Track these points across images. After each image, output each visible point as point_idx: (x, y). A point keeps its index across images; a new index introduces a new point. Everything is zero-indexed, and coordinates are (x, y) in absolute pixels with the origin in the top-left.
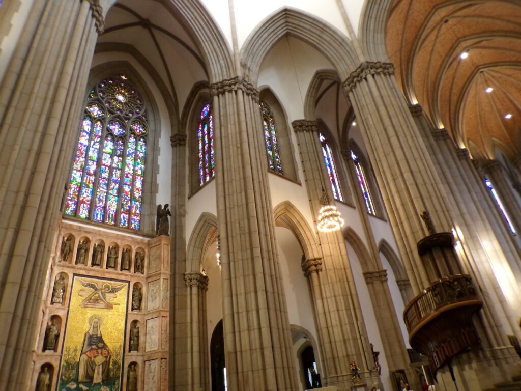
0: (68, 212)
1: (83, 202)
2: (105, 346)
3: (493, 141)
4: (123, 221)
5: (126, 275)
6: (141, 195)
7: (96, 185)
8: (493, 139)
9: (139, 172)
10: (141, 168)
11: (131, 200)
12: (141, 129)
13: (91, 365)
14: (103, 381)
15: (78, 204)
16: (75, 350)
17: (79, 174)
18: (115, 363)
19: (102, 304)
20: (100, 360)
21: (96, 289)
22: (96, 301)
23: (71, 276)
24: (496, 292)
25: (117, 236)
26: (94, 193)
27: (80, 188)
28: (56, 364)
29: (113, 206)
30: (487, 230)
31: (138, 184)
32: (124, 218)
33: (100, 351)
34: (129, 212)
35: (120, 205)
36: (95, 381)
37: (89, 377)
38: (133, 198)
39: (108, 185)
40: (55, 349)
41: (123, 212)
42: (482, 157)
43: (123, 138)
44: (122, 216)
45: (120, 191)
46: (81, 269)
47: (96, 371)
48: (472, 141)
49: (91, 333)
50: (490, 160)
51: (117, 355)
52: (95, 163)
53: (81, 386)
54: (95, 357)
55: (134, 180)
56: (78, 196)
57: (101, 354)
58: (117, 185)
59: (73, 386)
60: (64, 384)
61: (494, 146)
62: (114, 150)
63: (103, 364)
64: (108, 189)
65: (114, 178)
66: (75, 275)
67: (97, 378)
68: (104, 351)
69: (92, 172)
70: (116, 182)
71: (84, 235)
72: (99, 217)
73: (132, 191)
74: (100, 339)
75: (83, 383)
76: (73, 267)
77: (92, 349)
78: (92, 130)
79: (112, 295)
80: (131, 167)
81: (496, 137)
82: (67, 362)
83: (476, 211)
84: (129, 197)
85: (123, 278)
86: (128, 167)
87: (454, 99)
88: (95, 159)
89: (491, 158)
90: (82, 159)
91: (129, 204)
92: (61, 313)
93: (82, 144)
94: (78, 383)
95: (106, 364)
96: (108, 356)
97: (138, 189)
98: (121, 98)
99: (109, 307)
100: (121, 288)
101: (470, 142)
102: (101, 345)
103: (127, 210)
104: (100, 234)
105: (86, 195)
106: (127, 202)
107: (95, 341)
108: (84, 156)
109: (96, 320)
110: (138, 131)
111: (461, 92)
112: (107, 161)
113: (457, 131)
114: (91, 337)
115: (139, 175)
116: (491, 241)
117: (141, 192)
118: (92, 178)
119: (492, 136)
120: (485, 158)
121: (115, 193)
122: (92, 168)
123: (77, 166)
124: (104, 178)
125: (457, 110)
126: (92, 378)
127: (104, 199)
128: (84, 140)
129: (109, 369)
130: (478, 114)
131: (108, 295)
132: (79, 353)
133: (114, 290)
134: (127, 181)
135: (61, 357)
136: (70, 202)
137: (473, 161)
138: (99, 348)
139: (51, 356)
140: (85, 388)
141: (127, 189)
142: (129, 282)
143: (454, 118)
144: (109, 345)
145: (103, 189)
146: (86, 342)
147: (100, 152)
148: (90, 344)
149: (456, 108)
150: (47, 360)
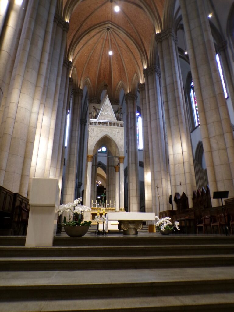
3: (87, 80)
8: (88, 79)
24: (26, 146)
30: (53, 110)
42: (76, 84)
48: (77, 70)
50: (80, 88)
61: (86, 83)
81: (90, 79)
83: (54, 91)
87: (85, 27)
89: (81, 88)
101: (75, 69)
111: (91, 27)
113: (74, 48)
116: (51, 119)
119: (88, 77)
120: (78, 85)
125: (82, 36)
130: (90, 56)
137: (70, 78)
143: (77, 40)
149: (82, 34)
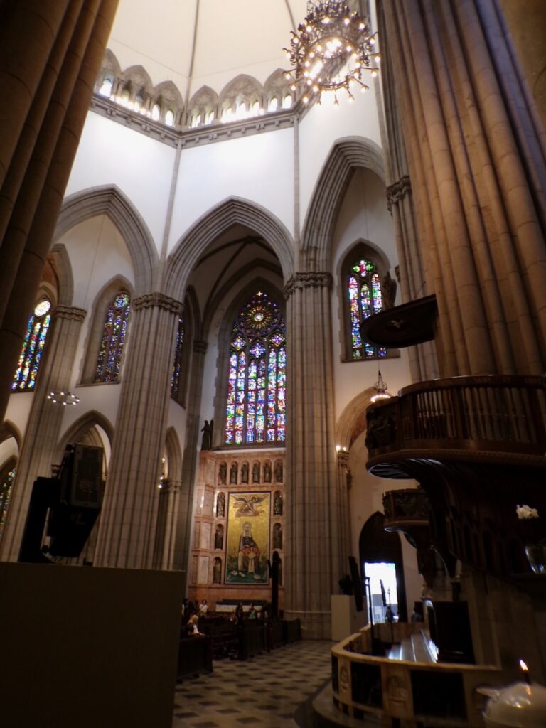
0: (228, 442)
1: (238, 430)
2: (255, 545)
4: (270, 436)
5: (267, 486)
6: (284, 406)
7: (246, 411)
9: (281, 384)
10: (283, 380)
11: (276, 415)
12: (280, 339)
13: (246, 559)
14: (255, 570)
15: (234, 433)
16: (235, 549)
17: (232, 407)
18: (263, 558)
19: (251, 513)
20: (252, 555)
21: (246, 502)
22: (247, 510)
23: (226, 494)
25: (259, 454)
26: (245, 420)
27: (234, 418)
28: (223, 558)
29: (261, 424)
31: (281, 396)
32: (271, 433)
33: (251, 549)
34: (275, 427)
35: (267, 422)
36: (249, 571)
37: (245, 567)
38: (278, 411)
39: (255, 408)
40: (222, 548)
41: (270, 428)
43: (265, 356)
44: (269, 432)
45: (266, 409)
46: (233, 488)
47: (250, 564)
49: (244, 536)
51: (265, 553)
52: (243, 392)
53: (240, 573)
54: (248, 553)
55: (277, 393)
56: (233, 426)
57: (253, 551)
58: (263, 405)
59: (235, 573)
60: (230, 571)
62: (258, 373)
63: (254, 558)
64: (256, 412)
65: (260, 399)
66: (229, 493)
67: (251, 569)
68: (255, 549)
69: (241, 401)
70: (261, 402)
71: (233, 460)
72: (250, 438)
73: (276, 406)
74: (251, 539)
75: (241, 571)
76: (227, 488)
77: (246, 547)
78: (238, 363)
79: (258, 504)
80: (274, 382)
82: (229, 556)
84: (274, 412)
85: (265, 489)
86: (271, 384)
88: (243, 388)
90: (233, 393)
91: (274, 419)
92: (223, 522)
93: (231, 380)
94: (238, 571)
95: (256, 559)
96: (258, 553)
97: (281, 401)
98: (259, 318)
99: (256, 514)
100: (264, 498)
102: (252, 544)
103: (273, 425)
104: (244, 455)
105: (239, 422)
106: (272, 418)
107: (248, 542)
108: (234, 389)
109: (247, 525)
110: (277, 342)
112: (252, 386)
114: (244, 538)
115: (281, 387)
117: (284, 404)
118: (242, 407)
121: (262, 413)
122: (242, 396)
123: (230, 401)
124: (252, 402)
126: (247, 568)
127: (253, 422)
128: (233, 376)
129: (259, 563)
131: (255, 505)
132: (237, 550)
133: (259, 500)
134: (271, 397)
135: (226, 553)
136: (228, 433)
138: (251, 546)
139: (219, 552)
140: (243, 575)
141: (271, 405)
142: (270, 492)
144: (258, 544)
145: (251, 413)
146: (242, 543)
147: (247, 380)
148: (244, 544)
150: (217, 555)
